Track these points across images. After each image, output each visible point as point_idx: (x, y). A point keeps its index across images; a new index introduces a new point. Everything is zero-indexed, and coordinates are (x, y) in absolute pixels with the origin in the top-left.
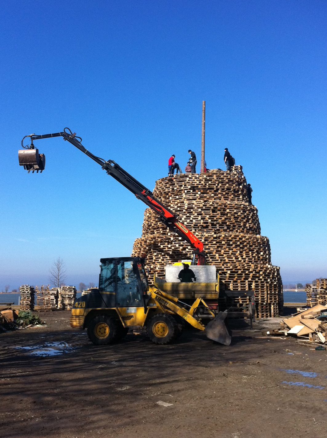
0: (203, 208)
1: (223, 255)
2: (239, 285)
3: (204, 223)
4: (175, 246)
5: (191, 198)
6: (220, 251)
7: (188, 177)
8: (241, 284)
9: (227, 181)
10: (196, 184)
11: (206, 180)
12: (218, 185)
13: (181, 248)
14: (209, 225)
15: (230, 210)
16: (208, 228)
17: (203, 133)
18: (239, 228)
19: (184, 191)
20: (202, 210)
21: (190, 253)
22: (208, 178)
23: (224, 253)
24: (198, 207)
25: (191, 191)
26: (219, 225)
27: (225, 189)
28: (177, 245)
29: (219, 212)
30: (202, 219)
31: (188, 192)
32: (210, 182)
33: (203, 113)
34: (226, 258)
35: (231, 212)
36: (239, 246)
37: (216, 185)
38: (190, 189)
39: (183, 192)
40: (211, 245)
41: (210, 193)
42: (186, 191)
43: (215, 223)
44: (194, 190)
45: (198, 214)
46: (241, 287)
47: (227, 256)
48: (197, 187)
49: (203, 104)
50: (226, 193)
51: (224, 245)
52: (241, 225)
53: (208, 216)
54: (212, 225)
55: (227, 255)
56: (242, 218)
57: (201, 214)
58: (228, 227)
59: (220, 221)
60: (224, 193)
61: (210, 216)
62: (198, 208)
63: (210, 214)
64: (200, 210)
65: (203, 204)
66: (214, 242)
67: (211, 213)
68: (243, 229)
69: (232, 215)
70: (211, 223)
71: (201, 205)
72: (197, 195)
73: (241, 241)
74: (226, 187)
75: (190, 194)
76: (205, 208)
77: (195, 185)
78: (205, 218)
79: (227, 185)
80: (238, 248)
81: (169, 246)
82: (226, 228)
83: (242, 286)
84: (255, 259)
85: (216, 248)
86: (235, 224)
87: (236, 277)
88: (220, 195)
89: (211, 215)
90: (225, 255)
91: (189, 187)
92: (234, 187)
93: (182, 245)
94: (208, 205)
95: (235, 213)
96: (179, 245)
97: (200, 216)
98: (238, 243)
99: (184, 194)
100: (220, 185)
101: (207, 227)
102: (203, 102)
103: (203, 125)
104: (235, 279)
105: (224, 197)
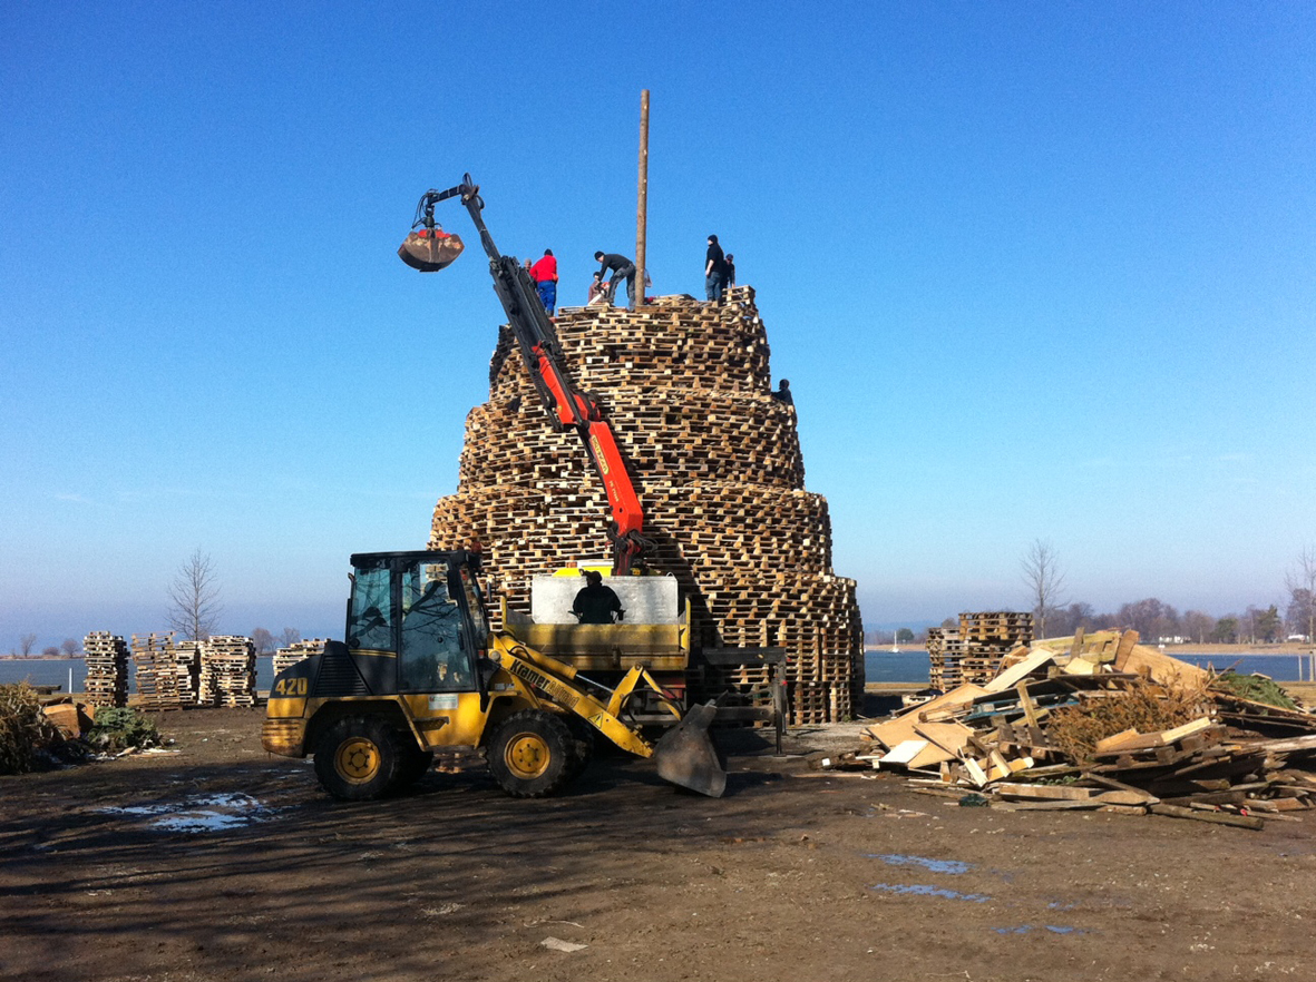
0: (639, 409)
1: (696, 548)
2: (741, 631)
3: (643, 453)
4: (558, 520)
5: (605, 381)
6: (689, 536)
7: (597, 318)
8: (747, 630)
9: (710, 331)
10: (618, 338)
11: (650, 329)
12: (685, 342)
13: (575, 525)
14: (656, 461)
15: (718, 418)
16: (654, 468)
17: (640, 186)
18: (743, 469)
19: (585, 360)
20: (635, 415)
21: (601, 540)
22: (655, 322)
23: (699, 542)
24: (626, 406)
25: (606, 359)
26: (687, 461)
27: (705, 356)
28: (564, 518)
29: (685, 423)
30: (636, 441)
31: (594, 361)
32: (660, 335)
33: (643, 128)
34: (704, 556)
35: (720, 421)
36: (742, 520)
37: (680, 343)
38: (602, 353)
39: (580, 361)
40: (663, 517)
41: (661, 366)
42: (589, 360)
43: (674, 453)
44: (613, 358)
45: (625, 428)
46: (747, 637)
47: (708, 549)
48: (624, 347)
49: (644, 99)
50: (707, 368)
51: (700, 517)
52: (750, 460)
53: (653, 434)
54: (664, 461)
55: (709, 546)
56: (752, 440)
57: (634, 429)
58: (713, 465)
59: (688, 448)
60: (702, 367)
61: (659, 435)
62: (624, 409)
63: (660, 428)
64: (630, 415)
65: (640, 397)
66: (672, 510)
67: (663, 424)
68: (755, 472)
69: (722, 431)
70: (662, 454)
71: (635, 402)
72: (624, 372)
73: (748, 506)
74: (707, 349)
75: (602, 367)
76: (647, 409)
77: (618, 343)
78: (644, 440)
79: (711, 344)
80: (740, 527)
81: (541, 520)
82: (704, 468)
83: (750, 634)
84: (787, 559)
85: (676, 526)
86: (733, 458)
87: (734, 611)
88: (688, 374)
89: (664, 430)
90: (701, 548)
91: (600, 347)
92: (730, 350)
93: (578, 519)
94: (654, 402)
95: (733, 426)
96: (569, 519)
97: (630, 433)
98: (741, 513)
99: (583, 368)
100: (690, 342)
101: (651, 465)
102: (644, 93)
103: (642, 165)
104: (729, 616)
105: (701, 379)
